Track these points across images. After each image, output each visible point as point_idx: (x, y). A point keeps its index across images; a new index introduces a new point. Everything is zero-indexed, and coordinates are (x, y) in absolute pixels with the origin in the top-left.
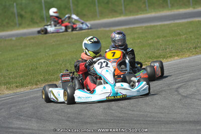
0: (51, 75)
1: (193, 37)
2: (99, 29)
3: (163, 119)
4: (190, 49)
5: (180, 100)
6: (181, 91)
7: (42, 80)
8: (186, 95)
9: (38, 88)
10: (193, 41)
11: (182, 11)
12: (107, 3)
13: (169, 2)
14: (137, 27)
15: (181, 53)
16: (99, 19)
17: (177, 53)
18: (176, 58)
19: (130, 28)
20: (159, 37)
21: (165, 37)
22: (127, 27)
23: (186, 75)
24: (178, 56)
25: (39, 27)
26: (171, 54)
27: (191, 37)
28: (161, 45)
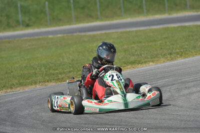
0: (27, 79)
1: (168, 43)
2: (75, 34)
4: (165, 54)
7: (17, 84)
9: (13, 91)
10: (168, 47)
11: (158, 17)
12: (83, 8)
13: (144, 7)
14: (113, 33)
15: (157, 59)
16: (75, 24)
17: (152, 58)
18: (151, 63)
19: (106, 33)
20: (134, 43)
21: (141, 42)
22: (103, 32)
23: (161, 81)
24: (152, 61)
25: (15, 30)
26: (146, 60)
27: (166, 43)
28: (136, 51)
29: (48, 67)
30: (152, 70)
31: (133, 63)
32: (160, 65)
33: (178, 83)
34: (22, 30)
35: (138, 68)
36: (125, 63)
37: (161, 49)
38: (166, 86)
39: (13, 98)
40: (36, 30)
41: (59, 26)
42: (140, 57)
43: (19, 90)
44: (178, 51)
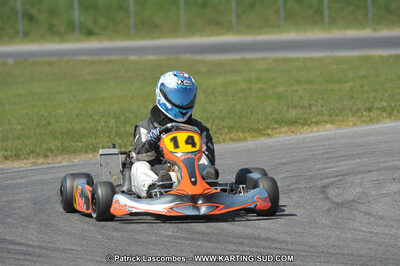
0: (77, 141)
1: (366, 88)
2: (183, 57)
3: (290, 247)
4: (358, 110)
5: (329, 211)
6: (332, 192)
7: (58, 148)
8: (340, 201)
9: (49, 163)
11: (351, 33)
12: (204, 6)
13: (326, 12)
14: (257, 59)
15: (340, 117)
16: (185, 37)
17: (331, 116)
18: (329, 126)
19: (243, 60)
20: (298, 82)
21: (312, 82)
22: (238, 56)
23: (345, 163)
24: (332, 122)
25: (63, 41)
26: (320, 118)
27: (362, 86)
28: (301, 98)
29: (123, 118)
30: (329, 139)
31: (292, 123)
32: (346, 130)
33: (381, 170)
34: (77, 41)
35: (302, 133)
36: (277, 122)
37: (352, 97)
38: (353, 173)
39: (48, 177)
40: (107, 44)
41: (152, 38)
42: (309, 111)
43: (60, 162)
44: (384, 104)
